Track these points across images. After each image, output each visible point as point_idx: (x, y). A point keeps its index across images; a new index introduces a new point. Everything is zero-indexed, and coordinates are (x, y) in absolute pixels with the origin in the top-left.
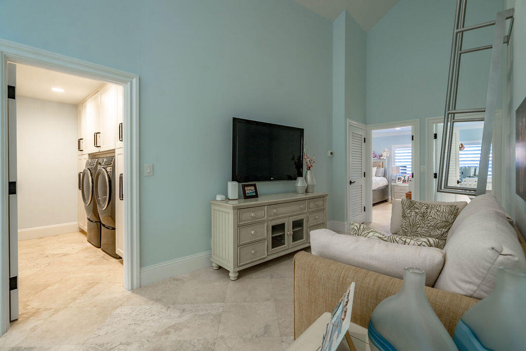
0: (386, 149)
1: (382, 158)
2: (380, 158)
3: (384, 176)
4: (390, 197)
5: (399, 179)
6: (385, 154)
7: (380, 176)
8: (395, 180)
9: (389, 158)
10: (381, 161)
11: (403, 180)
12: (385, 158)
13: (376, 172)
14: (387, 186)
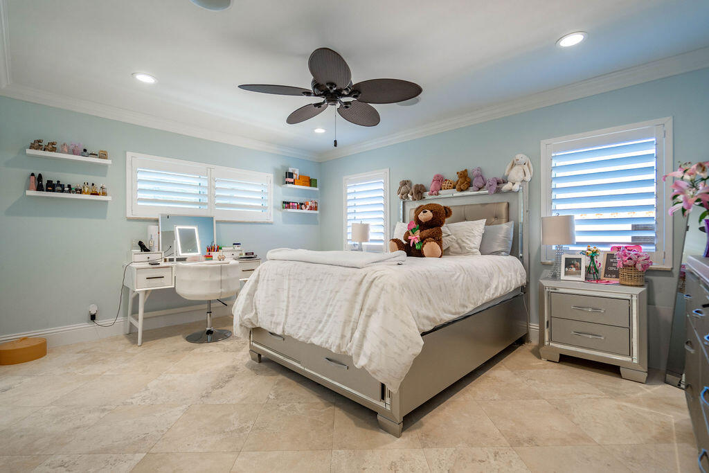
0: (521, 157)
1: (506, 187)
2: (498, 191)
3: (514, 251)
4: (534, 327)
5: (569, 263)
6: (516, 175)
7: (497, 253)
8: (553, 267)
9: (532, 186)
10: (504, 199)
11: (588, 270)
12: (516, 187)
13: (484, 235)
14: (524, 289)
